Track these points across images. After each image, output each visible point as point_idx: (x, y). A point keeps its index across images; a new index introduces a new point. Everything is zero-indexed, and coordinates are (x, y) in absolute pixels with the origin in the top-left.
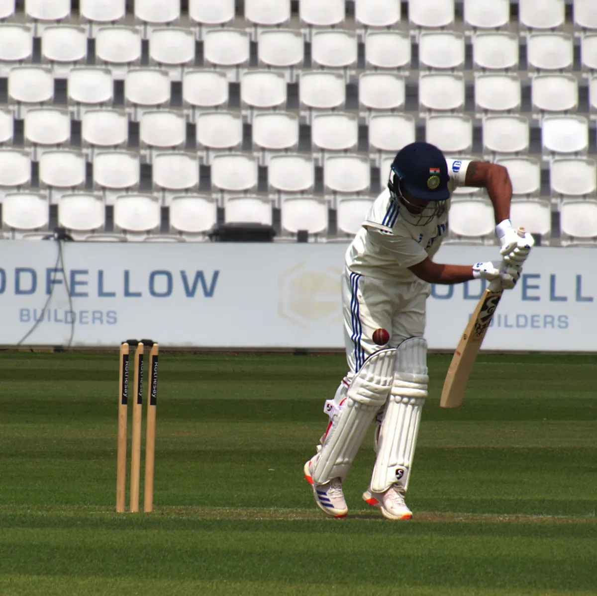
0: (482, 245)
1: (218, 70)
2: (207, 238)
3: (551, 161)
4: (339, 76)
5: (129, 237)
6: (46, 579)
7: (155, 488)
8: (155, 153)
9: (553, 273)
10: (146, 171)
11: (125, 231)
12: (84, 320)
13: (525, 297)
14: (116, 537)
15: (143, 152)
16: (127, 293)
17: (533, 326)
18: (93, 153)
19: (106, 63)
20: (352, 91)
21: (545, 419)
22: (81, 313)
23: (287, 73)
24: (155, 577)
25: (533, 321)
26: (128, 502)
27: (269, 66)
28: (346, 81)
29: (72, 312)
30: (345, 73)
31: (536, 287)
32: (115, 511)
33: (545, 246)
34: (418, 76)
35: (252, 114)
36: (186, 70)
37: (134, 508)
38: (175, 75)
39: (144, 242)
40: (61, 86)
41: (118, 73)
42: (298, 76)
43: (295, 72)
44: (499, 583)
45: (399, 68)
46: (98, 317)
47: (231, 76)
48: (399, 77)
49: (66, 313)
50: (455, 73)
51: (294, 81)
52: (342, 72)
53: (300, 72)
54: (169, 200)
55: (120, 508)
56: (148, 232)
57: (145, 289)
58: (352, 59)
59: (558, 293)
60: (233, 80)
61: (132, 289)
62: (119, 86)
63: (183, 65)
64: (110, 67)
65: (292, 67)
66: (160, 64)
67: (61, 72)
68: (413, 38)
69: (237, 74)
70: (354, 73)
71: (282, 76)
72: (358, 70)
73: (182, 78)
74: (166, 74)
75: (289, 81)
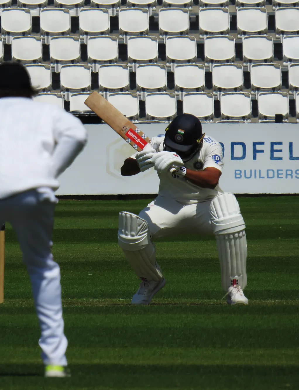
0: (244, 123)
1: (63, 8)
3: (289, 66)
4: (145, 11)
9: (291, 141)
13: (272, 158)
17: (278, 177)
21: (280, 238)
23: (110, 11)
25: (278, 174)
27: (98, 6)
30: (149, 9)
31: (281, 151)
33: (286, 122)
35: (87, 38)
36: (42, 8)
38: (35, 12)
42: (117, 11)
43: (115, 8)
44: (229, 345)
45: (185, 5)
47: (73, 13)
48: (185, 12)
50: (223, 8)
51: (115, 15)
52: (147, 8)
53: (119, 9)
59: (295, 155)
60: (74, 15)
63: (40, 6)
65: (113, 6)
66: (24, 5)
69: (77, 11)
70: (154, 8)
71: (107, 12)
72: (158, 7)
73: (40, 14)
74: (29, 12)
75: (111, 15)
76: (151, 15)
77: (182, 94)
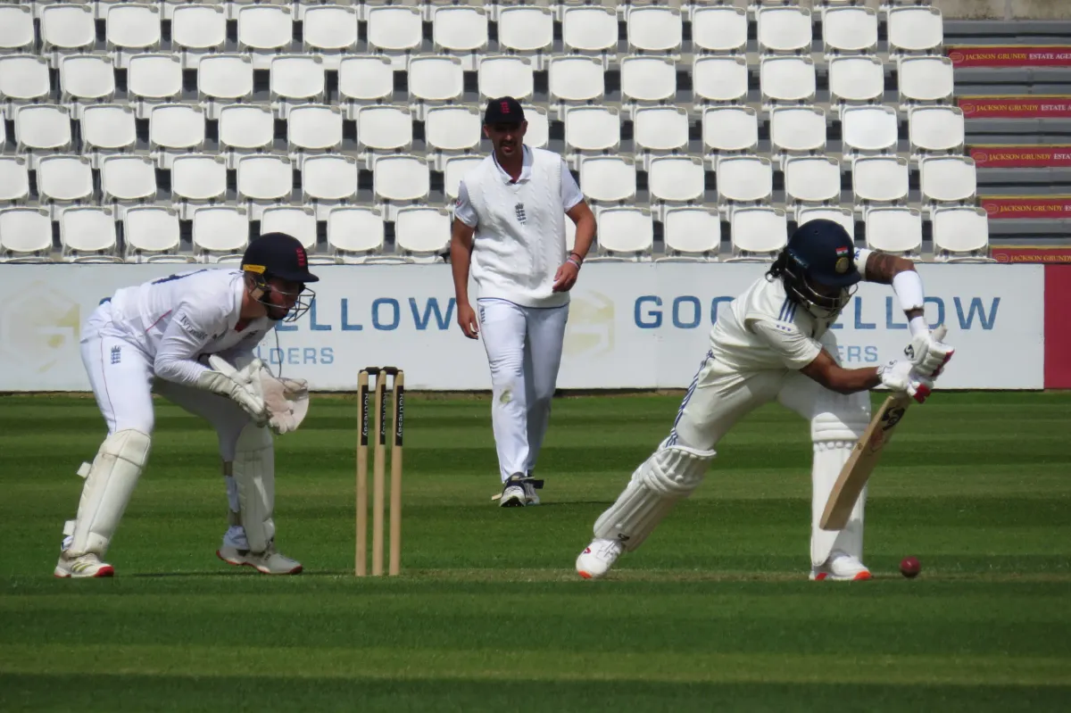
1: (450, 56)
2: (441, 258)
4: (598, 62)
5: (346, 259)
6: (281, 651)
7: (402, 549)
8: (375, 156)
10: (366, 179)
11: (341, 252)
12: (293, 359)
14: (361, 603)
15: (362, 156)
16: (345, 327)
18: (301, 158)
19: (316, 50)
20: (613, 80)
22: (290, 350)
23: (534, 58)
24: (413, 648)
26: (369, 565)
27: (511, 51)
28: (605, 67)
29: (278, 349)
30: (604, 58)
32: (354, 573)
34: (692, 59)
36: (412, 57)
37: (377, 571)
38: (399, 63)
39: (364, 264)
40: (262, 79)
41: (331, 62)
42: (547, 62)
43: (543, 57)
45: (669, 52)
46: (310, 354)
47: (467, 63)
48: (669, 62)
49: (272, 350)
50: (737, 56)
51: (543, 68)
52: (600, 57)
53: (550, 57)
54: (394, 213)
55: (360, 571)
56: (370, 252)
57: (367, 321)
58: (612, 40)
59: (864, 320)
60: (470, 68)
61: (350, 322)
62: (332, 78)
63: (408, 51)
64: (320, 55)
65: (539, 51)
66: (380, 51)
67: (262, 62)
68: (685, 14)
69: (474, 61)
70: (614, 57)
71: (527, 62)
72: (619, 54)
73: (407, 67)
74: (388, 62)
75: (536, 69)
76: (607, 69)
77: (662, 211)
